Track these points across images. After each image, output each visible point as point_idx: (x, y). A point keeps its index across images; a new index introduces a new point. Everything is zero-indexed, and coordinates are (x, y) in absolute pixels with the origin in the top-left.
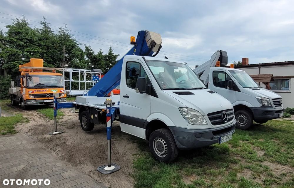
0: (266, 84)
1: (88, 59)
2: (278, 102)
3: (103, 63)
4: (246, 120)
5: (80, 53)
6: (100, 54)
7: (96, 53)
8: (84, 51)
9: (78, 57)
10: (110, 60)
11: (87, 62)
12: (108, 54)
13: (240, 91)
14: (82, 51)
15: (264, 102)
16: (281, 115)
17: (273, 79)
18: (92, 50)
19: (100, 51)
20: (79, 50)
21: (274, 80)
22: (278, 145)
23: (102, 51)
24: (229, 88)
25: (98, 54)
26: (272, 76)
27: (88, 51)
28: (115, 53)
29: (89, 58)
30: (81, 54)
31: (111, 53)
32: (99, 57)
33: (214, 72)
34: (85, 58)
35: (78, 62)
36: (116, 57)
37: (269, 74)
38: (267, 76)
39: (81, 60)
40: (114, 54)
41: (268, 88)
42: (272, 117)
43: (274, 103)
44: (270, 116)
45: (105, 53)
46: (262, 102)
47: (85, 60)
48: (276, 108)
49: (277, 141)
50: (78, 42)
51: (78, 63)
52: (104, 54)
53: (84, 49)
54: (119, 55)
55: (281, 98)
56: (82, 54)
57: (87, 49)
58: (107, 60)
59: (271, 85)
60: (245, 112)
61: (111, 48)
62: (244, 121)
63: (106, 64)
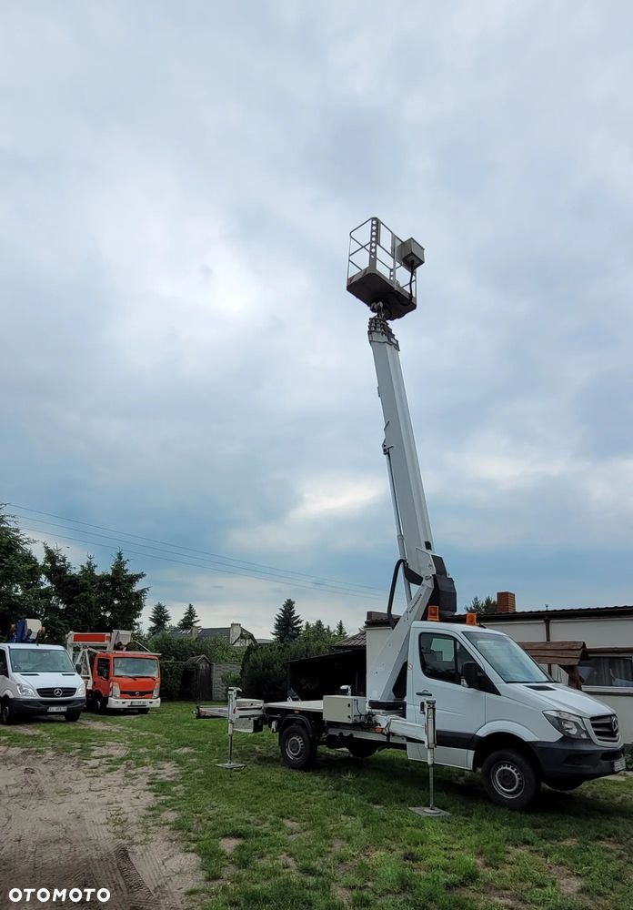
0: (569, 669)
1: (48, 584)
2: (605, 726)
3: (94, 598)
4: (520, 781)
5: (29, 567)
6: (88, 571)
7: (75, 570)
8: (41, 561)
9: (22, 580)
10: (114, 589)
11: (46, 594)
12: (110, 574)
13: (498, 694)
14: (36, 563)
15: (566, 726)
16: (619, 765)
17: (586, 655)
18: (64, 560)
19: (89, 564)
20: (29, 559)
21: (589, 658)
22: (620, 857)
23: (94, 562)
24: (468, 683)
25: (81, 572)
26: (584, 645)
27: (53, 563)
28: (131, 569)
29: (52, 583)
30: (31, 570)
31: (119, 568)
32: (85, 581)
33: (421, 634)
34: (42, 584)
35: (20, 592)
36: (134, 579)
37: (575, 642)
38: (568, 648)
39: (29, 587)
40: (128, 573)
41: (575, 683)
42: (593, 771)
43: (596, 730)
44: (587, 768)
45: (104, 568)
46: (560, 724)
47: (42, 588)
48: (603, 744)
49: (613, 847)
50: (26, 536)
51: (18, 596)
52: (98, 572)
53: (40, 557)
54: (142, 575)
55: (614, 715)
56: (34, 571)
57: (51, 556)
58: (106, 589)
59: (584, 672)
60: (514, 757)
61: (120, 554)
62: (514, 782)
63: (102, 601)
